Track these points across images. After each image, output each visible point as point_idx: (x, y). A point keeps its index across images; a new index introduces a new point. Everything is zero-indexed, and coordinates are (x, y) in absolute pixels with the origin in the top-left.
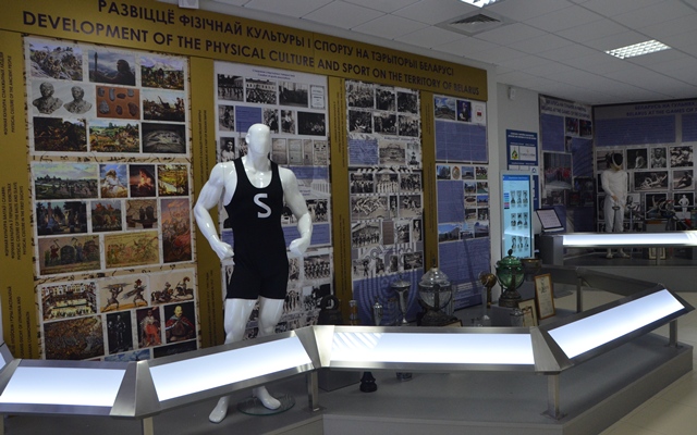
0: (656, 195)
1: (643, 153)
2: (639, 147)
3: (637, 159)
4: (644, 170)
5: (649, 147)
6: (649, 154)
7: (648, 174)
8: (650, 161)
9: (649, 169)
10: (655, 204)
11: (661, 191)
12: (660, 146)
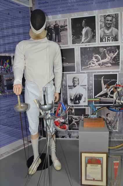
0: (106, 76)
1: (91, 21)
2: (86, 14)
3: (84, 31)
4: (92, 45)
5: (98, 14)
6: (98, 23)
7: (96, 50)
8: (99, 32)
9: (97, 43)
10: (104, 86)
11: (111, 71)
12: (111, 11)
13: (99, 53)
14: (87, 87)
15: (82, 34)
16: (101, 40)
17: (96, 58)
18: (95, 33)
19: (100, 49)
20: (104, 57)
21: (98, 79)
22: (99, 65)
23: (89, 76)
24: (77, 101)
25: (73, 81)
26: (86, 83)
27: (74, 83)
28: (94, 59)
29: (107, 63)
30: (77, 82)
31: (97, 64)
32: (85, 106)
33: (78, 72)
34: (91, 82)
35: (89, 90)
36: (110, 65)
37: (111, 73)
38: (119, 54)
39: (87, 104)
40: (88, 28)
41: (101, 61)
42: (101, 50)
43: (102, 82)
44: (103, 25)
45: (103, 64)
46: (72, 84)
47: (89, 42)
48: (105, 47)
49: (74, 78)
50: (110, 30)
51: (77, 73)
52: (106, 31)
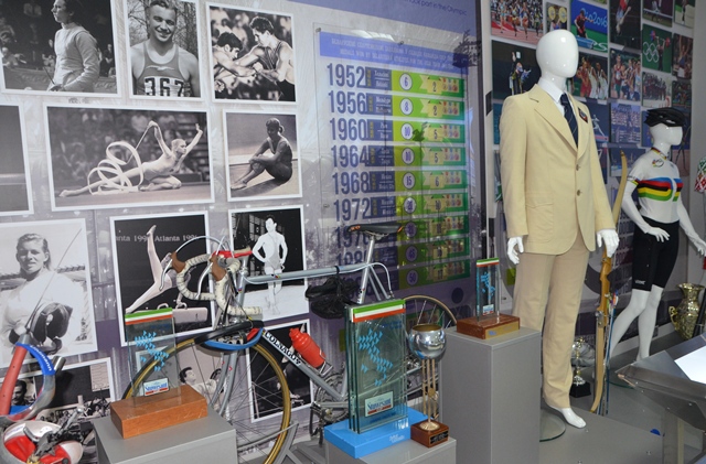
13: (131, 135)
14: (87, 274)
15: (51, 52)
16: (138, 87)
17: (121, 154)
18: (112, 55)
19: (135, 118)
20: (151, 151)
21: (132, 239)
22: (135, 180)
23: (93, 229)
24: (48, 342)
25: (21, 253)
26: (81, 256)
27: (25, 263)
28: (111, 158)
29: (163, 175)
30: (41, 257)
31: (124, 176)
32: (85, 357)
33: (43, 213)
34: (102, 251)
35: (99, 287)
36: (174, 181)
37: (181, 213)
38: (204, 143)
39: (94, 348)
40: (79, 31)
41: (142, 168)
42: (139, 124)
43: (151, 248)
44: (143, 32)
45: (150, 178)
46: (16, 268)
47: (86, 87)
48: (155, 115)
49: (24, 239)
50: (170, 54)
51: (38, 216)
52: (155, 56)
